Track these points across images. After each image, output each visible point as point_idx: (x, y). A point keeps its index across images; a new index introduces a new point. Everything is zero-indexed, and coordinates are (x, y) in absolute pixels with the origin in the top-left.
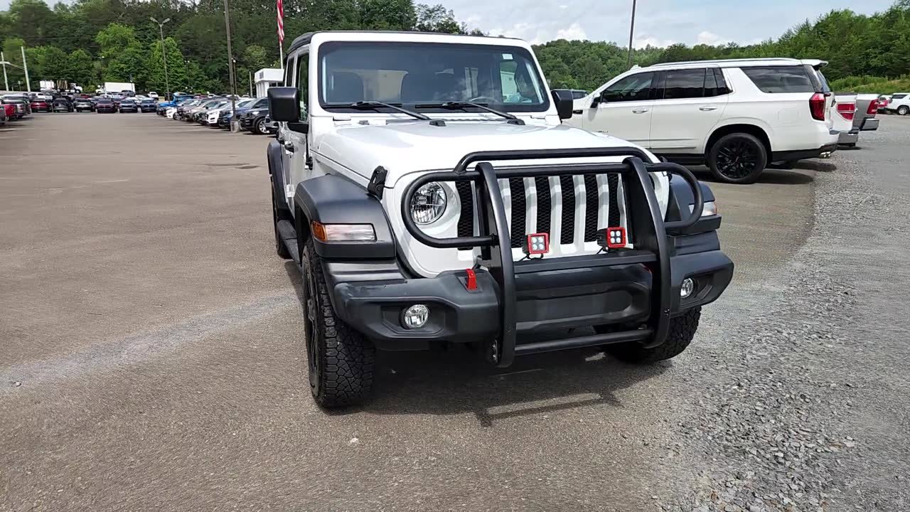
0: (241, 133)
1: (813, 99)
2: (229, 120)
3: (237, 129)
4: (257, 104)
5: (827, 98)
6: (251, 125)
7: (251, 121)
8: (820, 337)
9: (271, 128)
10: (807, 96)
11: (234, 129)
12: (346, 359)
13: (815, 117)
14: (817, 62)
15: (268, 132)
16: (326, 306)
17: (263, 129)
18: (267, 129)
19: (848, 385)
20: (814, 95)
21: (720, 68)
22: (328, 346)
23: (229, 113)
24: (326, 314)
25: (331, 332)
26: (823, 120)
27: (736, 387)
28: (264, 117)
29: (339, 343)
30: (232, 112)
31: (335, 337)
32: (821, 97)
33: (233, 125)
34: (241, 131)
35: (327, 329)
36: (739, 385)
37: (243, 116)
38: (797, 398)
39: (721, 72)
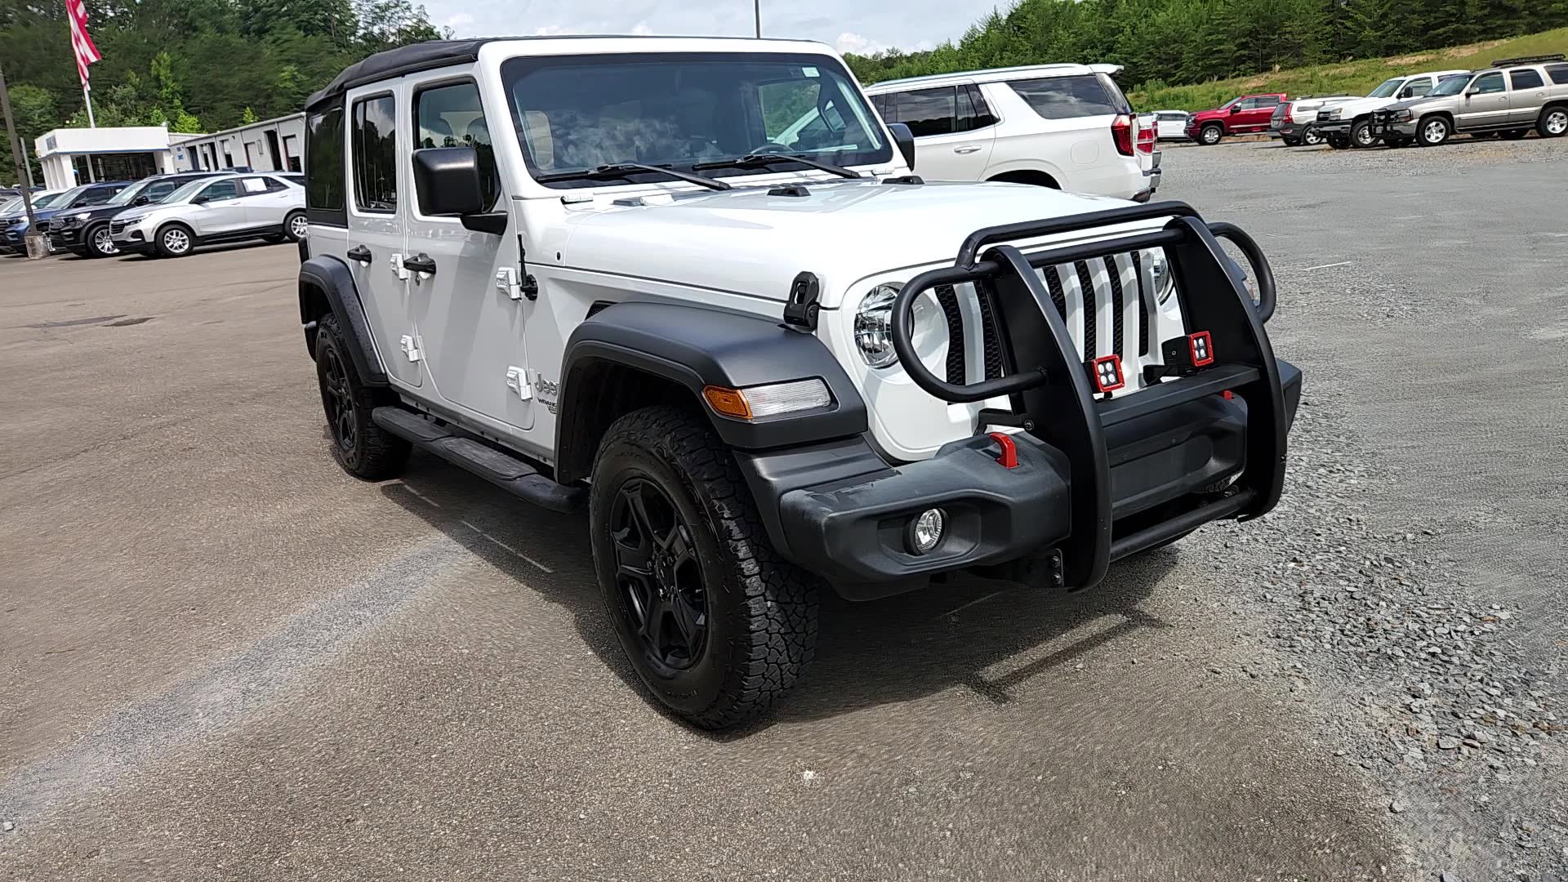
0: (55, 259)
1: (1117, 124)
2: (20, 235)
3: (41, 252)
4: (78, 198)
5: (1134, 121)
6: (77, 240)
7: (77, 232)
8: (1331, 472)
9: (125, 243)
10: (1107, 121)
11: (34, 252)
12: (782, 631)
13: (1122, 152)
14: (1112, 68)
15: (117, 251)
16: (739, 540)
17: (106, 245)
18: (116, 244)
19: (1426, 533)
20: (1116, 119)
21: (977, 85)
22: (752, 613)
23: (18, 222)
24: (741, 555)
25: (754, 585)
26: (1132, 155)
27: (1292, 565)
28: (108, 223)
29: (769, 604)
30: (26, 219)
31: (763, 595)
32: (1125, 120)
33: (32, 245)
34: (52, 254)
35: (748, 581)
36: (1295, 560)
37: (56, 223)
38: (1383, 563)
39: (979, 90)
